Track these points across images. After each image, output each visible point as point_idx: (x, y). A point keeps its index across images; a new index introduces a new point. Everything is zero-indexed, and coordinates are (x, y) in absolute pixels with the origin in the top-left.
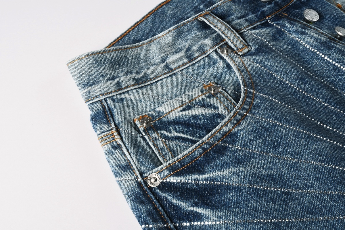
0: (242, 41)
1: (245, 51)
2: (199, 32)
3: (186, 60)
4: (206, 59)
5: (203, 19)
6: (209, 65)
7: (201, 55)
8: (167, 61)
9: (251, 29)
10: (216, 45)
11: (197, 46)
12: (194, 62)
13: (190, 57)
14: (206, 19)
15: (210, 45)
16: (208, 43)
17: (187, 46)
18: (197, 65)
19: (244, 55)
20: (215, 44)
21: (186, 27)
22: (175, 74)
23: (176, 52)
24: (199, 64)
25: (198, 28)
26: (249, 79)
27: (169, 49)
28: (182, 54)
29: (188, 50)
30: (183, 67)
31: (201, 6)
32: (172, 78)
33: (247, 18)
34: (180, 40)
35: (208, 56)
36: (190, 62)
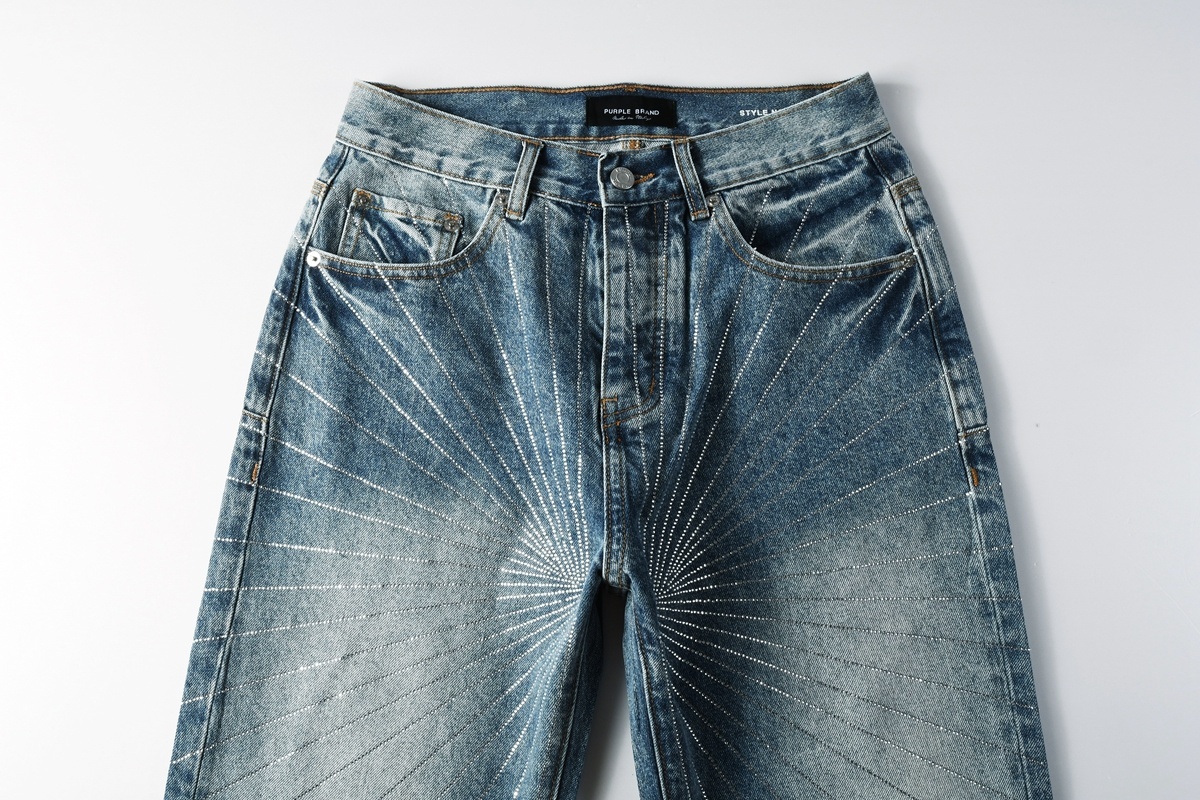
0: (522, 205)
1: (514, 217)
2: (508, 157)
3: (462, 173)
4: (480, 190)
5: (524, 145)
6: (476, 199)
7: (481, 182)
8: (445, 158)
9: (552, 201)
10: (503, 186)
11: (487, 169)
12: (466, 182)
13: (469, 174)
14: (527, 149)
15: (497, 180)
16: (499, 175)
17: (480, 160)
18: (466, 187)
19: (509, 220)
20: (502, 183)
21: (501, 140)
22: (438, 178)
23: (464, 156)
24: (470, 188)
25: (511, 153)
26: (482, 249)
27: (462, 146)
28: (465, 164)
29: (474, 165)
30: (452, 178)
31: (551, 126)
32: (431, 179)
33: (567, 186)
34: (482, 147)
35: (484, 189)
36: (464, 179)
